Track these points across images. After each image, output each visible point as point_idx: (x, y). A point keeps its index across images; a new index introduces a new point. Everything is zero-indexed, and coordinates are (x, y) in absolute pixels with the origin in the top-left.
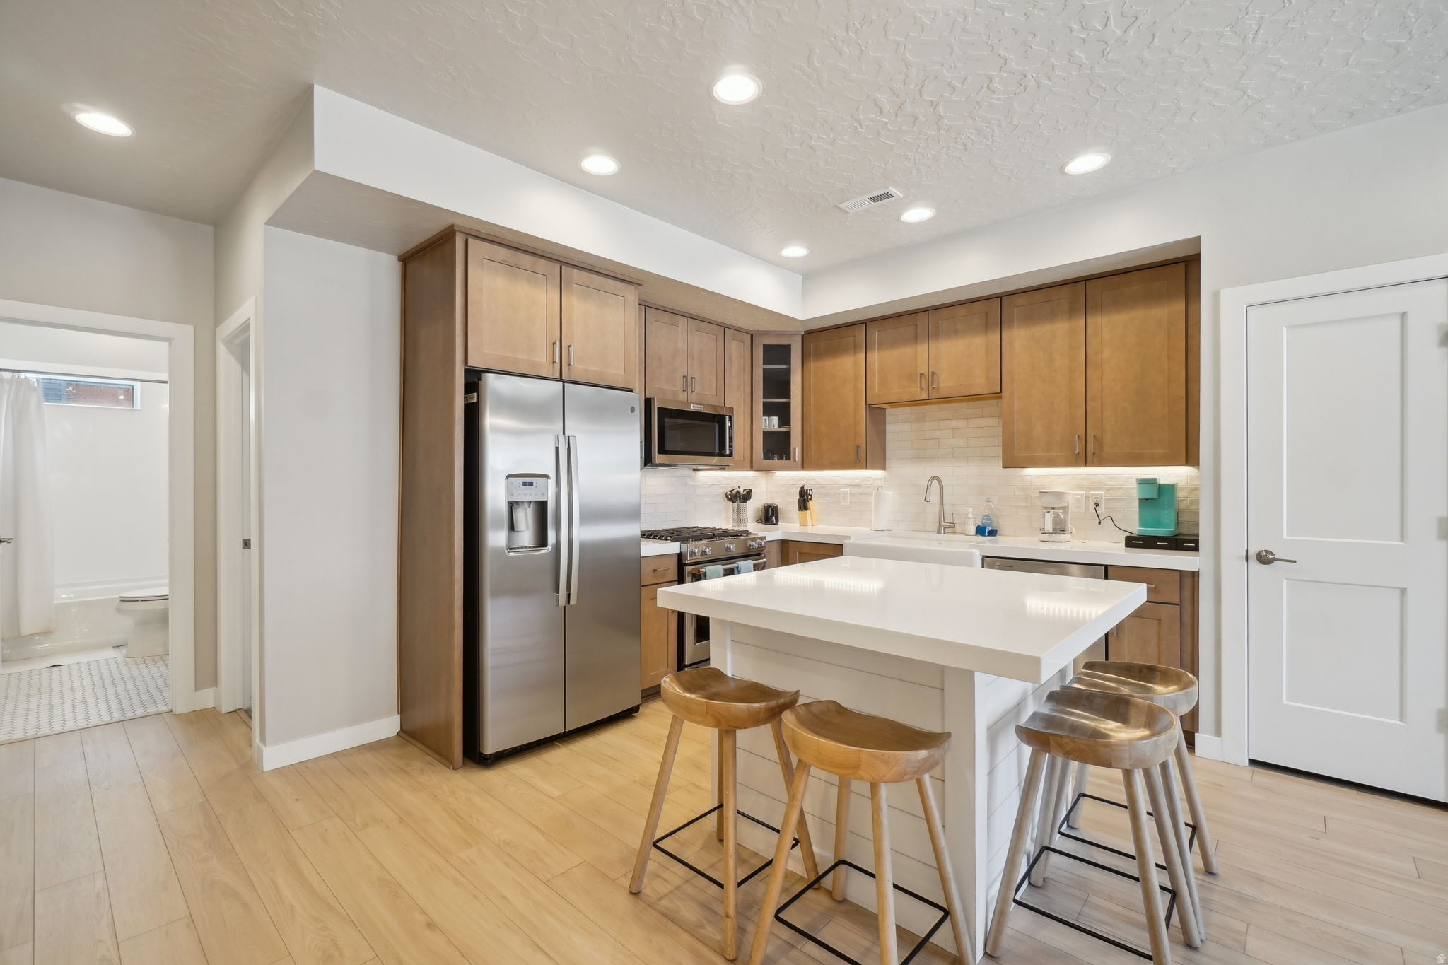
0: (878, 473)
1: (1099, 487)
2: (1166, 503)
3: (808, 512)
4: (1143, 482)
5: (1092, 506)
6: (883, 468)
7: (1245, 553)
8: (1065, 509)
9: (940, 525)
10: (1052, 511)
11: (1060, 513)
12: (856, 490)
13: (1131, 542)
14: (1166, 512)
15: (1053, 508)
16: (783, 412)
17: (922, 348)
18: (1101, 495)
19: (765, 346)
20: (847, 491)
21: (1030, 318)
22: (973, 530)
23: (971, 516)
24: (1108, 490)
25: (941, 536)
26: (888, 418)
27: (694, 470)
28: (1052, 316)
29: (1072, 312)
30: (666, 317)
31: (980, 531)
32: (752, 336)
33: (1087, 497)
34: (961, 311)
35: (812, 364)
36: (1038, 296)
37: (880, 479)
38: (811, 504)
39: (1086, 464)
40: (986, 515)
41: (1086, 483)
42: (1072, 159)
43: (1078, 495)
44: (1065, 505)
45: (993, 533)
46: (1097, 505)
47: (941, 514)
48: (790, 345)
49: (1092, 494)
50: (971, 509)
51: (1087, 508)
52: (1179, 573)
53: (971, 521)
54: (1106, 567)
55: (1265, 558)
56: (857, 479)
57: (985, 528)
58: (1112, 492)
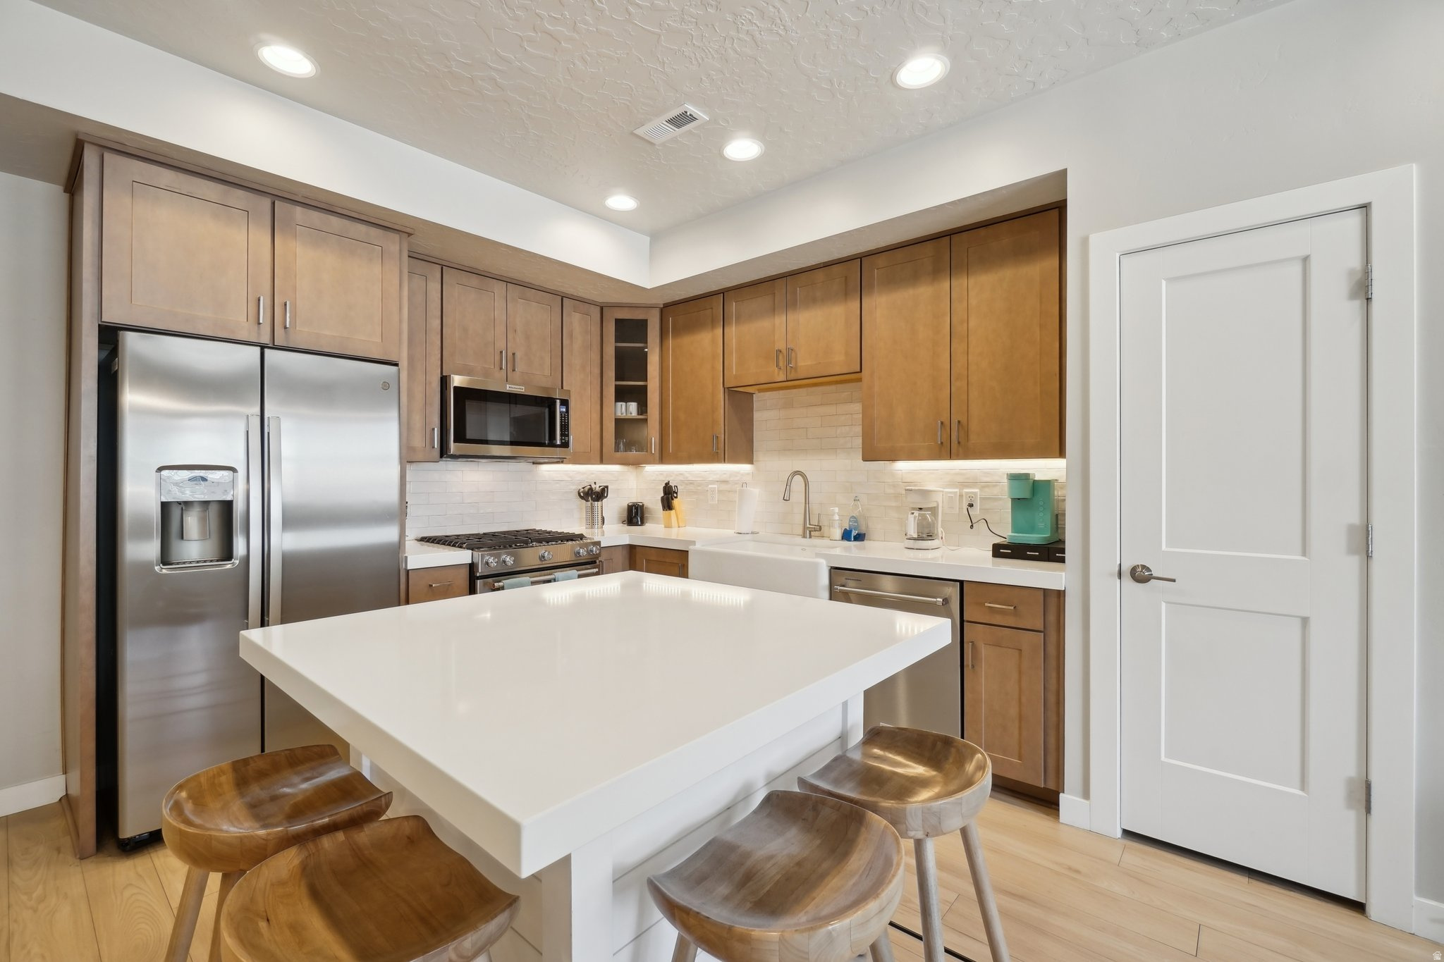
0: (745, 468)
1: (973, 484)
2: (1041, 503)
3: (673, 512)
4: (1015, 478)
5: (965, 506)
6: (751, 461)
7: (1117, 569)
8: (934, 511)
9: (805, 528)
10: (917, 513)
11: (928, 514)
12: (724, 487)
13: (999, 551)
14: (1041, 514)
15: (921, 509)
16: (639, 396)
17: (779, 320)
18: (975, 494)
19: (617, 321)
20: (715, 488)
21: (892, 282)
22: (838, 533)
23: (837, 517)
24: (983, 487)
25: (807, 541)
26: (755, 405)
27: (534, 463)
28: (914, 278)
29: (936, 274)
30: (475, 280)
31: (846, 536)
32: (602, 309)
33: (961, 496)
34: (820, 275)
35: (670, 342)
36: (899, 254)
37: (748, 474)
38: (675, 502)
39: (950, 457)
40: (853, 517)
41: (960, 479)
42: (901, 64)
43: (950, 493)
44: (934, 505)
45: (860, 537)
46: (971, 505)
47: (807, 513)
48: (646, 320)
49: (967, 493)
50: (836, 510)
51: (960, 509)
52: (1042, 593)
53: (837, 524)
54: (962, 583)
55: (1140, 575)
56: (725, 474)
57: (851, 531)
58: (987, 489)
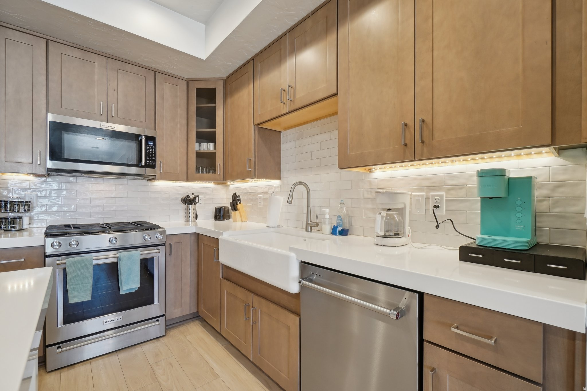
0: (276, 182)
1: (439, 188)
2: (519, 202)
3: (237, 212)
5: (431, 207)
6: (279, 178)
8: (401, 211)
9: (307, 224)
10: (384, 213)
11: (395, 214)
12: (266, 196)
13: (467, 254)
14: (519, 215)
15: (389, 210)
16: (211, 138)
17: (284, 67)
18: (441, 196)
19: (198, 90)
20: (261, 197)
22: (327, 228)
23: (327, 216)
24: (449, 190)
25: (309, 234)
26: (283, 139)
30: (78, 53)
31: (334, 231)
32: (188, 82)
33: (428, 198)
35: (229, 101)
37: (278, 187)
38: (239, 206)
39: (414, 158)
40: (339, 216)
41: (426, 183)
43: (418, 196)
44: (401, 206)
45: (344, 232)
46: (437, 207)
47: (309, 213)
48: (216, 88)
49: (433, 196)
50: (327, 211)
51: (427, 210)
52: (541, 328)
53: (327, 222)
54: (421, 295)
56: (266, 187)
57: (337, 227)
58: (452, 192)
